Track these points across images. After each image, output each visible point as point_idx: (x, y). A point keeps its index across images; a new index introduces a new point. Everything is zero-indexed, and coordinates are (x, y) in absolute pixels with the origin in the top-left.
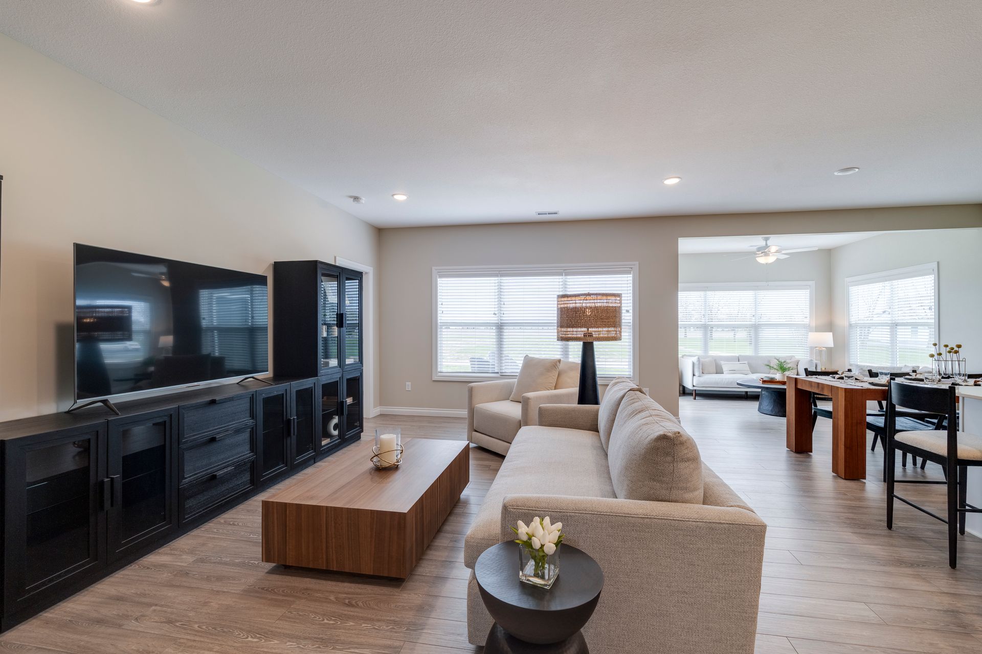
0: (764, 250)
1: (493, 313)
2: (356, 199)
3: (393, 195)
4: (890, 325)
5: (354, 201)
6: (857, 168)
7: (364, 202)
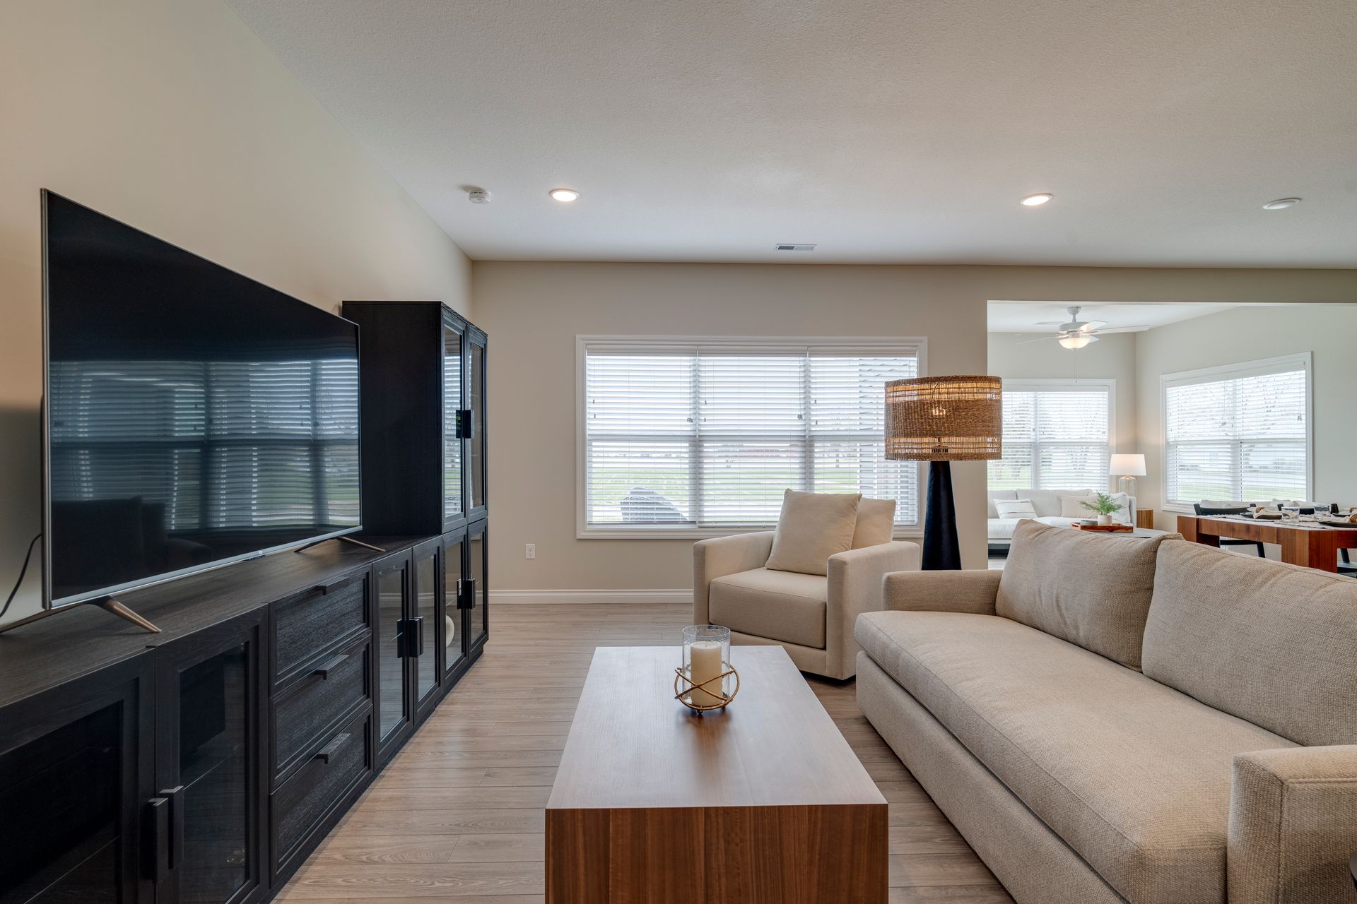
0: (1072, 329)
1: (686, 418)
2: (476, 192)
3: (551, 192)
4: (1232, 442)
5: (471, 198)
6: (1297, 198)
7: (489, 201)
